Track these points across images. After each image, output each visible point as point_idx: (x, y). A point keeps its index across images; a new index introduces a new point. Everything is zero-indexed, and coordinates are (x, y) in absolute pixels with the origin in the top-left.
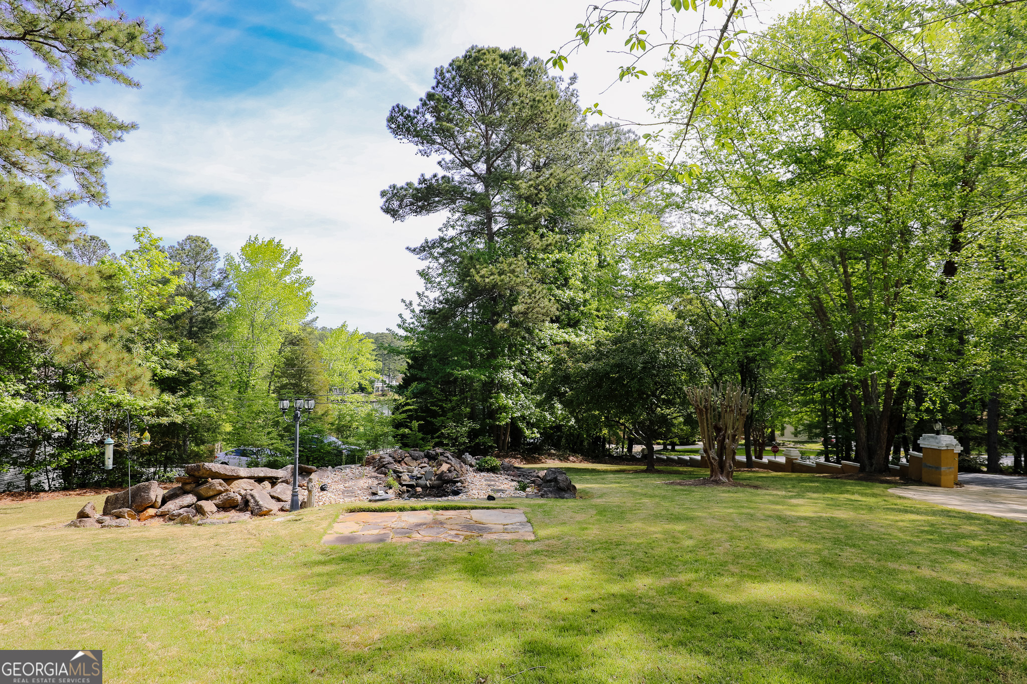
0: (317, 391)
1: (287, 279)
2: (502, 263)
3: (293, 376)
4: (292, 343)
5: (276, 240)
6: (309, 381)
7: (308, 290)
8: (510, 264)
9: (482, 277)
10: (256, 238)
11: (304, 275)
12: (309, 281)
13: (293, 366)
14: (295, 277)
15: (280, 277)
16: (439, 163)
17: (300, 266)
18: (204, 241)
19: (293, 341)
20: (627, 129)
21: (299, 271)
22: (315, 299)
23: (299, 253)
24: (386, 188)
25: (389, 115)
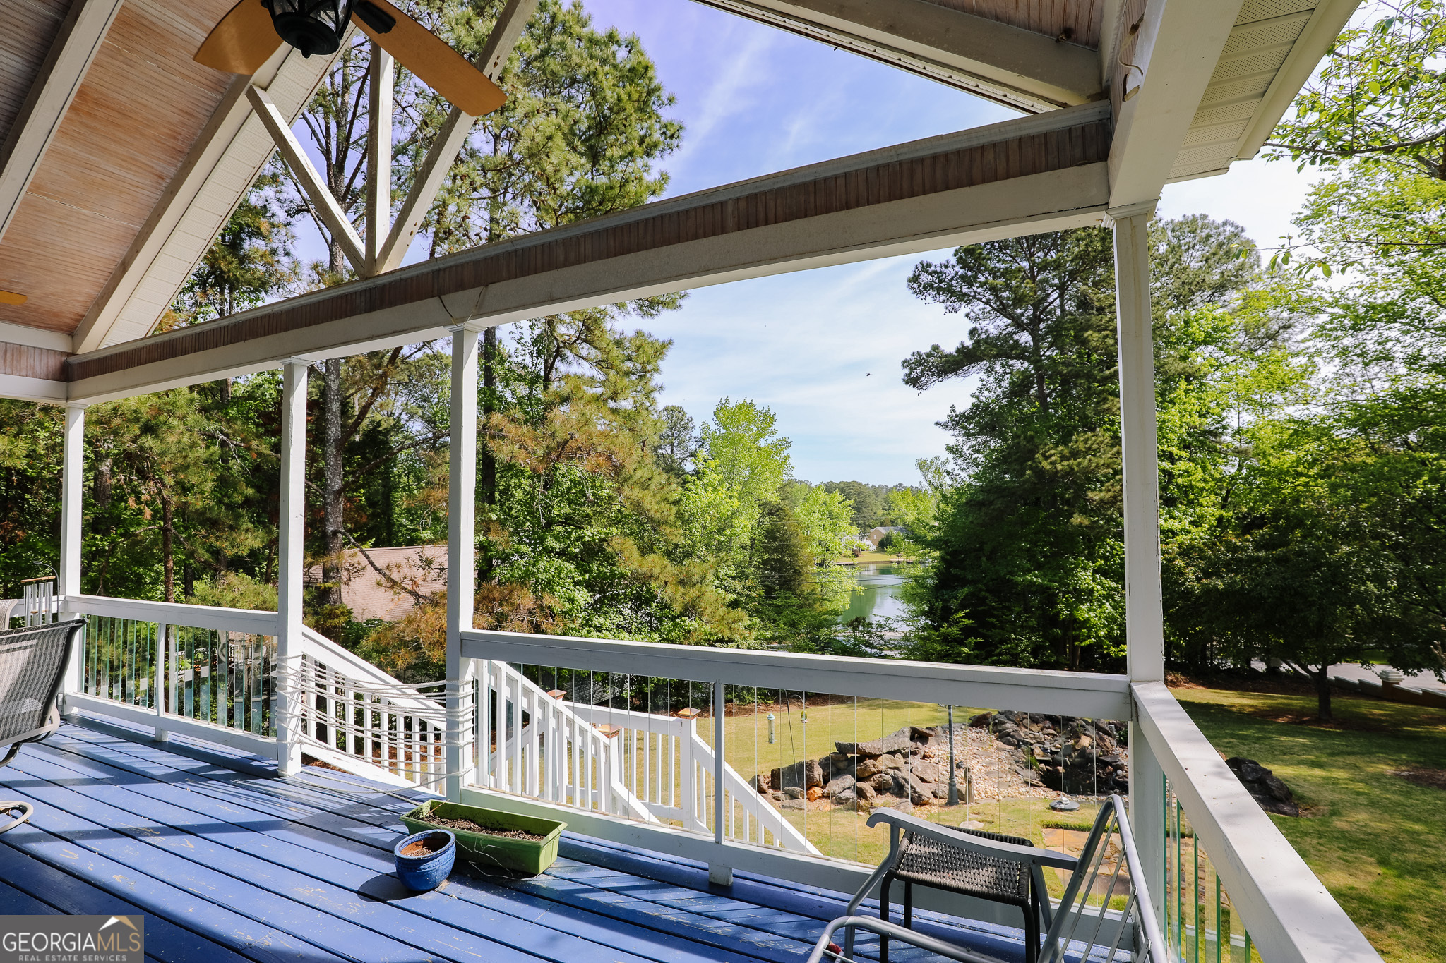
0: (802, 567)
1: (762, 443)
2: (1077, 441)
3: (775, 550)
4: (771, 513)
5: (748, 401)
6: (791, 555)
7: (785, 453)
8: (1086, 441)
9: (1053, 463)
10: (727, 400)
11: (778, 436)
12: (785, 443)
13: (775, 539)
14: (771, 440)
15: (756, 440)
16: (967, 315)
17: (774, 427)
18: (680, 410)
19: (772, 511)
20: (1220, 221)
21: (774, 432)
22: (793, 462)
23: (772, 412)
24: (909, 357)
25: (911, 275)
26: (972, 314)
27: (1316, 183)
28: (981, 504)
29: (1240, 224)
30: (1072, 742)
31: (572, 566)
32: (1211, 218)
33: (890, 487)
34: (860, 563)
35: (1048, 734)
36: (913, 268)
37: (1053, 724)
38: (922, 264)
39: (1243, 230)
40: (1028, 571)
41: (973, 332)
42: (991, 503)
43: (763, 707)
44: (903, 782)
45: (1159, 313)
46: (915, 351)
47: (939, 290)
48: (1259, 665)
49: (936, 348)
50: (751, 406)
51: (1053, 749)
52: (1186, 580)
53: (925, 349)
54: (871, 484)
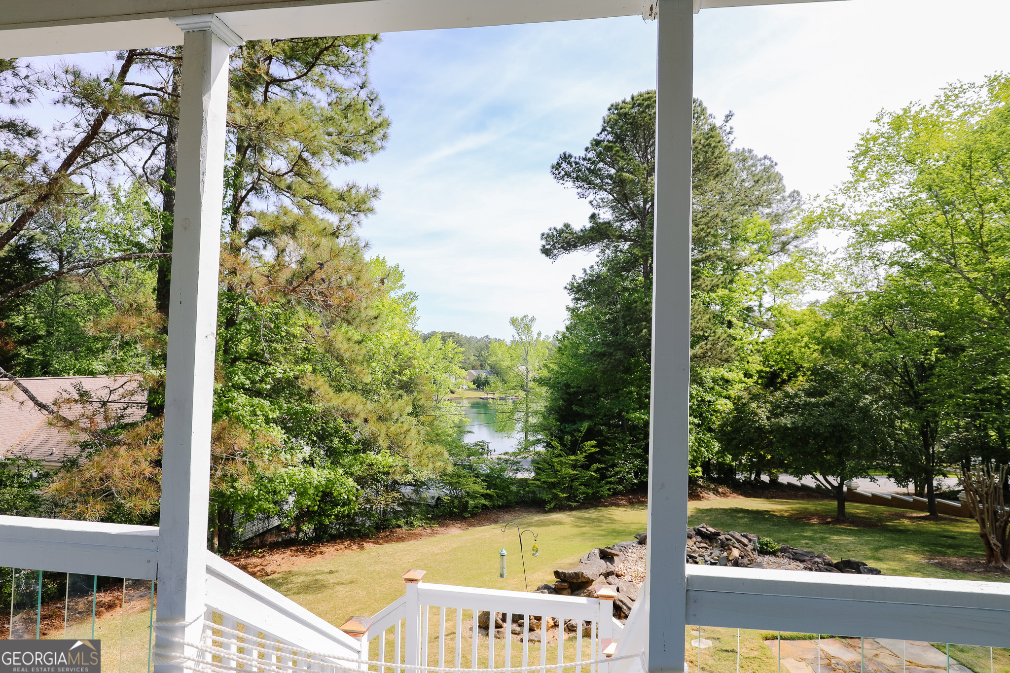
1: (393, 294)
7: (413, 305)
11: (406, 290)
12: (412, 297)
14: (400, 293)
16: (591, 202)
17: (403, 282)
20: (760, 155)
21: (402, 286)
22: (418, 314)
23: (401, 269)
24: (546, 231)
25: (555, 163)
26: (594, 202)
27: (865, 132)
28: (602, 355)
29: (775, 161)
30: (725, 554)
31: (266, 403)
32: (755, 153)
33: (479, 338)
34: (456, 398)
35: (702, 548)
36: (558, 157)
37: (703, 539)
38: (565, 155)
39: (776, 164)
40: (635, 410)
41: (593, 217)
42: (611, 354)
43: (429, 531)
44: (620, 604)
45: (734, 216)
46: (552, 227)
47: (577, 178)
48: (765, 478)
49: (567, 226)
50: (383, 261)
51: (713, 561)
52: (760, 418)
53: (560, 226)
54: (464, 335)
